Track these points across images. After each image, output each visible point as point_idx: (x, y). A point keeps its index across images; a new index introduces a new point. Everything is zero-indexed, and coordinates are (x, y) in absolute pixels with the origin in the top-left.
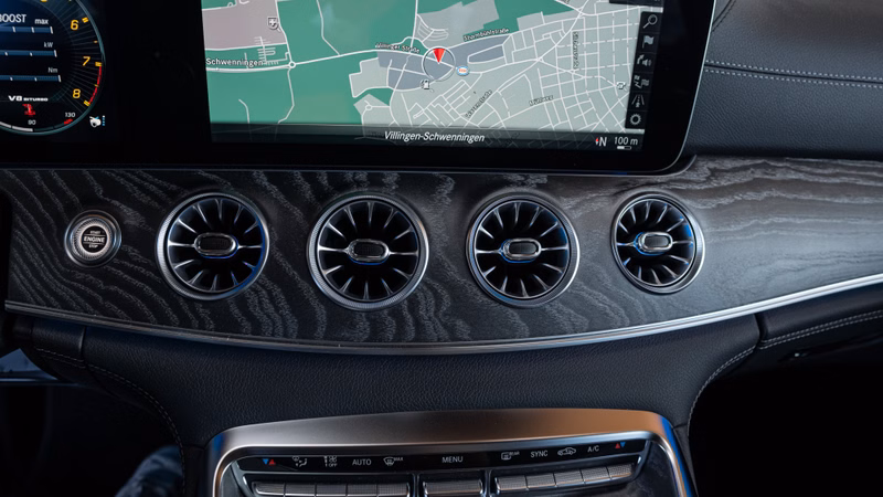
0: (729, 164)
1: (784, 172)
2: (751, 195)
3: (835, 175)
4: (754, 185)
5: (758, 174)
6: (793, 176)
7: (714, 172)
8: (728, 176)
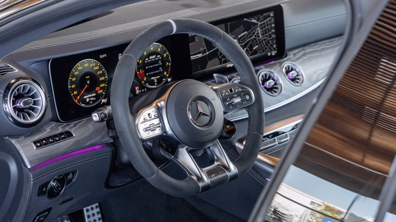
0: (296, 51)
1: (308, 49)
2: (305, 58)
3: (319, 47)
4: (304, 55)
5: (303, 52)
6: (310, 50)
7: (294, 55)
8: (297, 54)
